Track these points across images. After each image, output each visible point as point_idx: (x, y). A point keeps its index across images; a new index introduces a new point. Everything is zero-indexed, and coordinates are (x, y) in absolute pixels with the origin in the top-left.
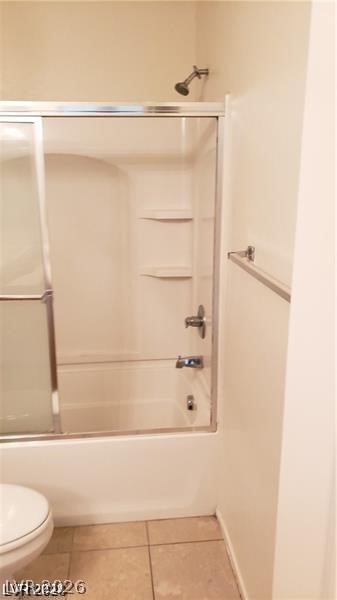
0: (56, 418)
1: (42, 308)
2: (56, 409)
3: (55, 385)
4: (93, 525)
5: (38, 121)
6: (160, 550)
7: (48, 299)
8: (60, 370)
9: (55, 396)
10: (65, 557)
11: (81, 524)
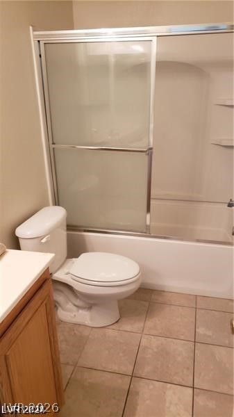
0: (148, 228)
1: (145, 158)
2: (148, 223)
3: (148, 210)
4: (164, 291)
5: (155, 39)
6: (203, 311)
7: (149, 152)
8: (152, 202)
9: (148, 216)
10: (147, 304)
11: (156, 288)
